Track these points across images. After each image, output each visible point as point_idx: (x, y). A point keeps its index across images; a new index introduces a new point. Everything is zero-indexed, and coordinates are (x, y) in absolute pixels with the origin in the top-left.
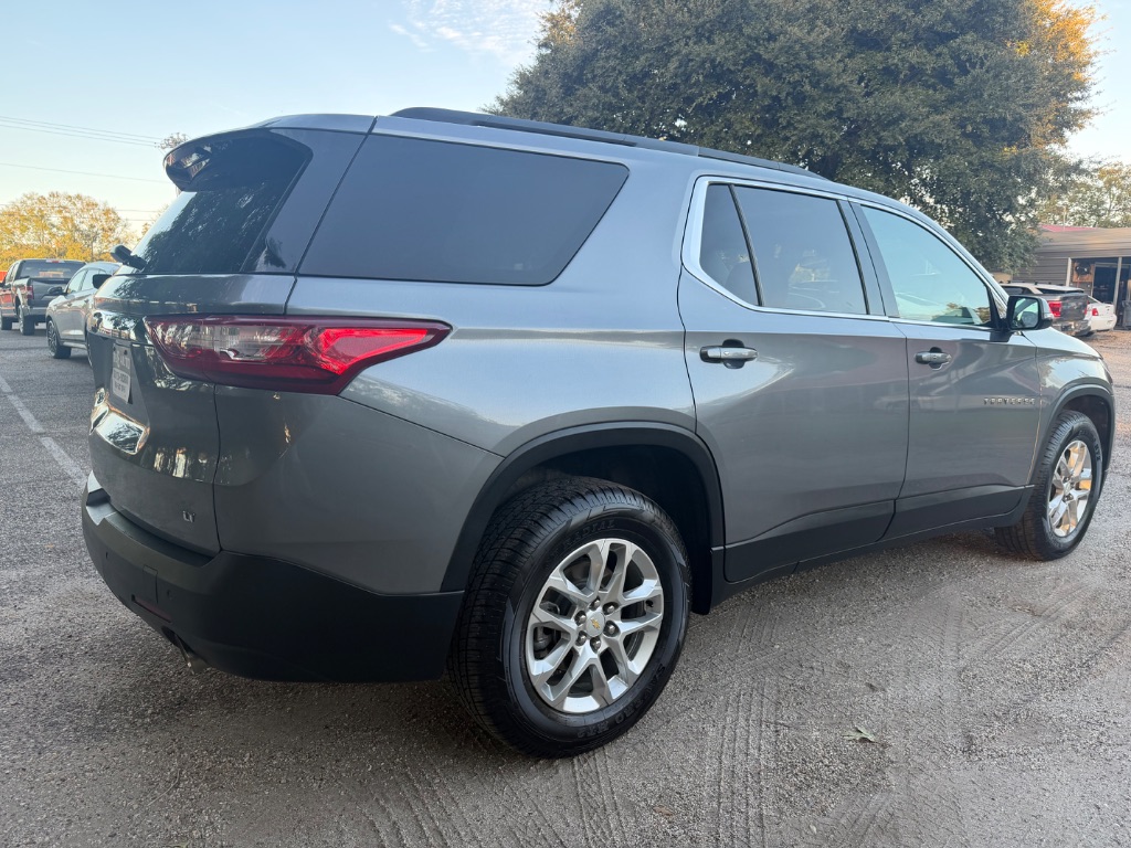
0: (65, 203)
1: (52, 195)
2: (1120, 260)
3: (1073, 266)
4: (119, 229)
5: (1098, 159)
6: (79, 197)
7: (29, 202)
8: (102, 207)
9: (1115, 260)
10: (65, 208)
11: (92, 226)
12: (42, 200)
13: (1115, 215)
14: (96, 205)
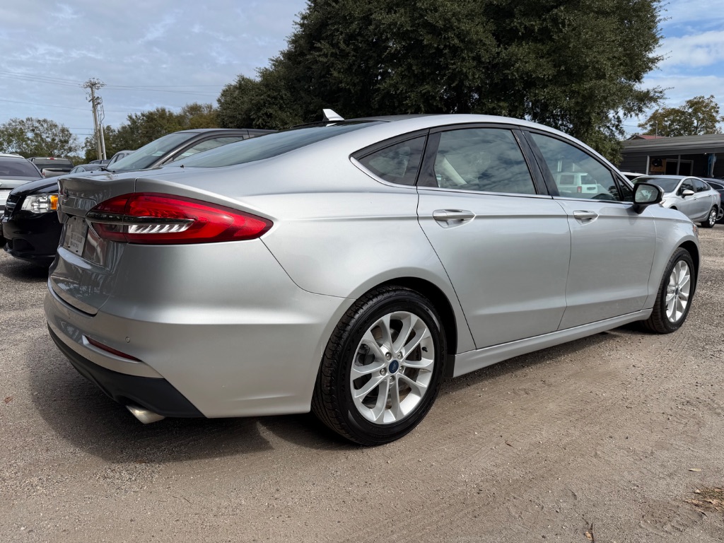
0: (37, 125)
1: (28, 119)
2: (679, 157)
3: (650, 161)
4: (71, 142)
5: (660, 90)
6: (45, 121)
7: (14, 124)
8: (60, 127)
9: (676, 157)
10: (36, 127)
11: (53, 140)
12: (22, 122)
13: (700, 131)
14: (56, 126)
